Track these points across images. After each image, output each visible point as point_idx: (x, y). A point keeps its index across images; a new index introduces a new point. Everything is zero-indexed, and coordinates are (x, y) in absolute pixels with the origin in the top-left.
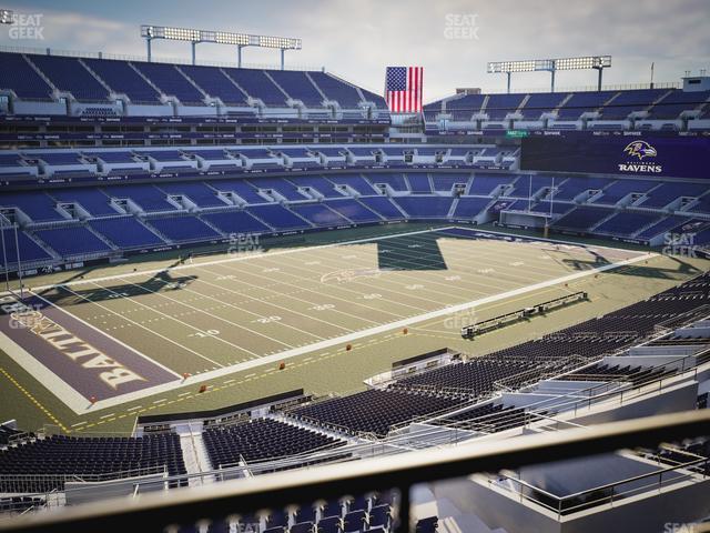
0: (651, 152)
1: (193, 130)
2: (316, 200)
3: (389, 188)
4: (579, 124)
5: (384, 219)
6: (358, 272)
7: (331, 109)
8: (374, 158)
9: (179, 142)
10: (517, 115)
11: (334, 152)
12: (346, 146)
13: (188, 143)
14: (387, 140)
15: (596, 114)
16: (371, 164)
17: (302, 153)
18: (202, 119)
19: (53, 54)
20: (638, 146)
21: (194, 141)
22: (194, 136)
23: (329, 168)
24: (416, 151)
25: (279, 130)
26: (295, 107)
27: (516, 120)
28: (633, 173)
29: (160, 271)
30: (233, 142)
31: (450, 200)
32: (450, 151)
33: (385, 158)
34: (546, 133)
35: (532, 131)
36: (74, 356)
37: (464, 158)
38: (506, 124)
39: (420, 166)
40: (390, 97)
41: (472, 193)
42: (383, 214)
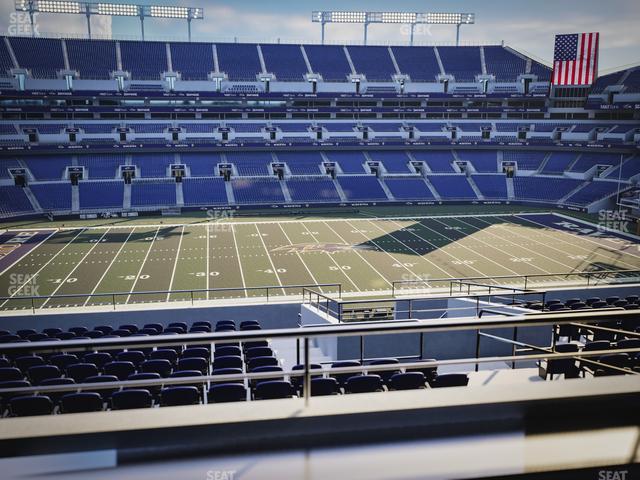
1: (333, 105)
2: (419, 174)
5: (480, 197)
7: (485, 82)
8: (516, 134)
9: (318, 116)
11: (474, 127)
12: (493, 122)
13: (327, 116)
16: (506, 141)
17: (438, 127)
18: (337, 95)
21: (333, 115)
22: (333, 110)
23: (457, 143)
24: (574, 127)
25: (424, 105)
26: (442, 82)
29: (170, 226)
30: (373, 116)
31: (576, 183)
33: (529, 135)
37: (622, 136)
39: (566, 143)
40: (557, 69)
41: (610, 176)
42: (483, 193)
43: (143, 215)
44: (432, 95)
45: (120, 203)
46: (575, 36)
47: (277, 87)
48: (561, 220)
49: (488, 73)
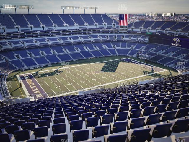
0: (179, 41)
1: (71, 32)
2: (97, 50)
3: (116, 46)
4: (164, 31)
5: (112, 55)
6: (96, 72)
7: (105, 25)
8: (114, 38)
10: (150, 28)
12: (108, 34)
13: (70, 35)
14: (118, 33)
15: (169, 29)
16: (112, 40)
19: (42, 14)
20: (176, 39)
21: (72, 34)
24: (125, 36)
25: (92, 31)
27: (150, 29)
28: (175, 46)
29: (56, 69)
31: (130, 50)
32: (133, 36)
33: (117, 38)
34: (156, 33)
35: (153, 33)
36: (33, 90)
37: (135, 39)
38: (147, 30)
39: (124, 40)
40: (120, 22)
41: (135, 48)
42: (112, 53)
43: (44, 67)
44: (94, 29)
45: (36, 65)
46: (124, 15)
47: (58, 28)
48: (131, 60)
49: (105, 23)
